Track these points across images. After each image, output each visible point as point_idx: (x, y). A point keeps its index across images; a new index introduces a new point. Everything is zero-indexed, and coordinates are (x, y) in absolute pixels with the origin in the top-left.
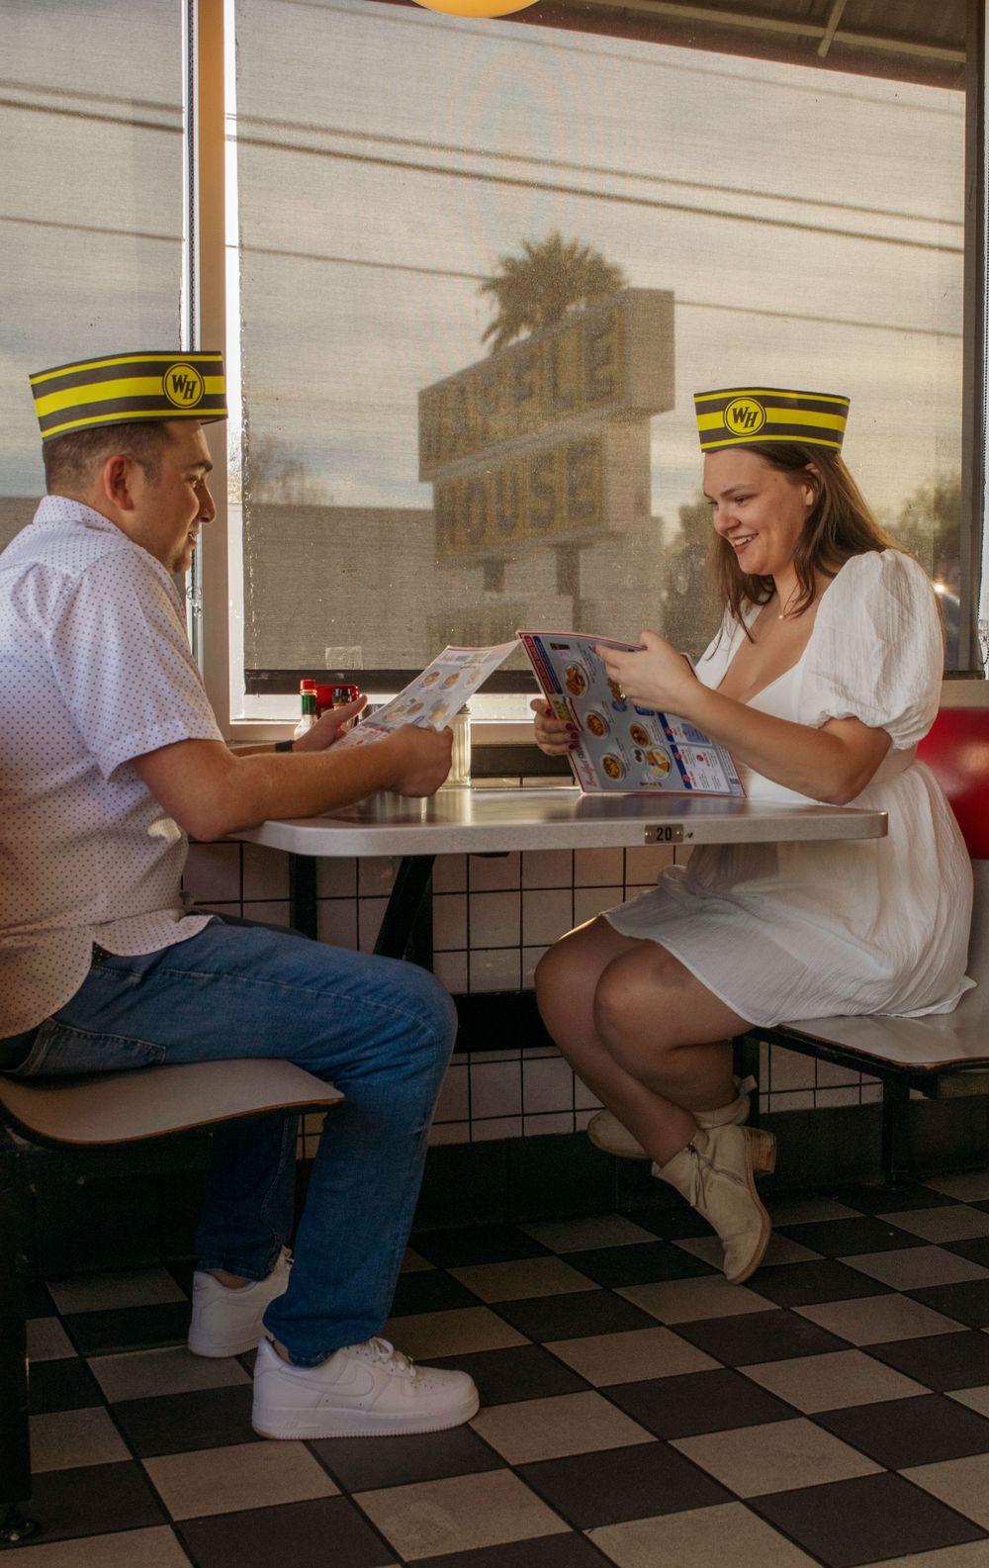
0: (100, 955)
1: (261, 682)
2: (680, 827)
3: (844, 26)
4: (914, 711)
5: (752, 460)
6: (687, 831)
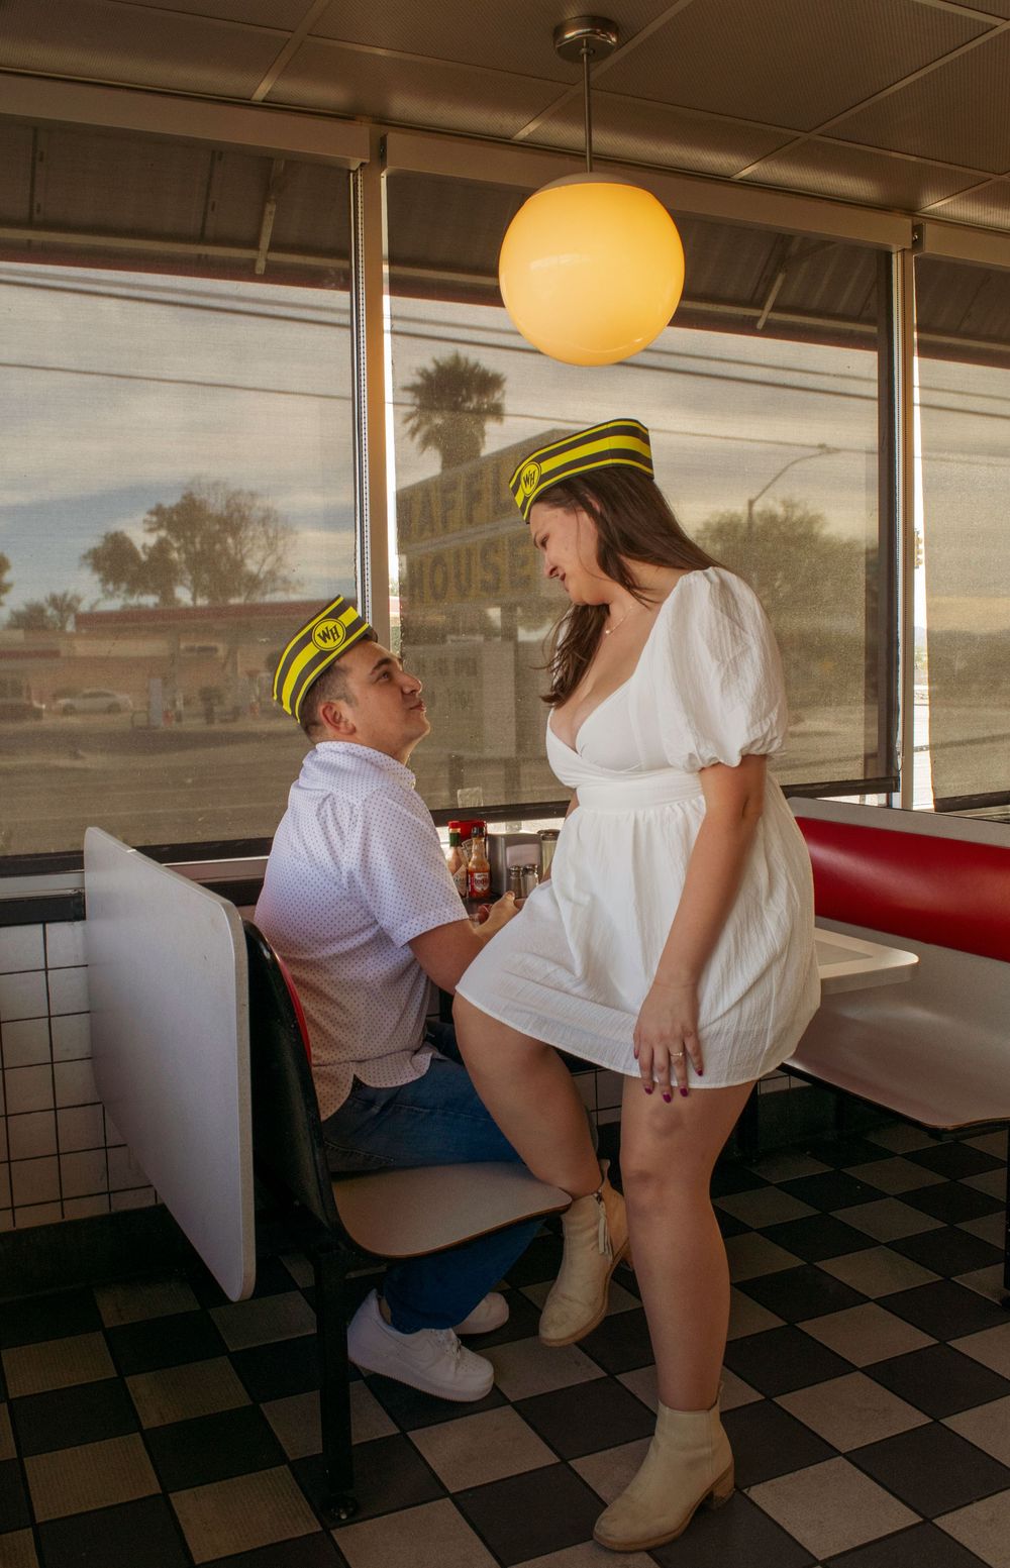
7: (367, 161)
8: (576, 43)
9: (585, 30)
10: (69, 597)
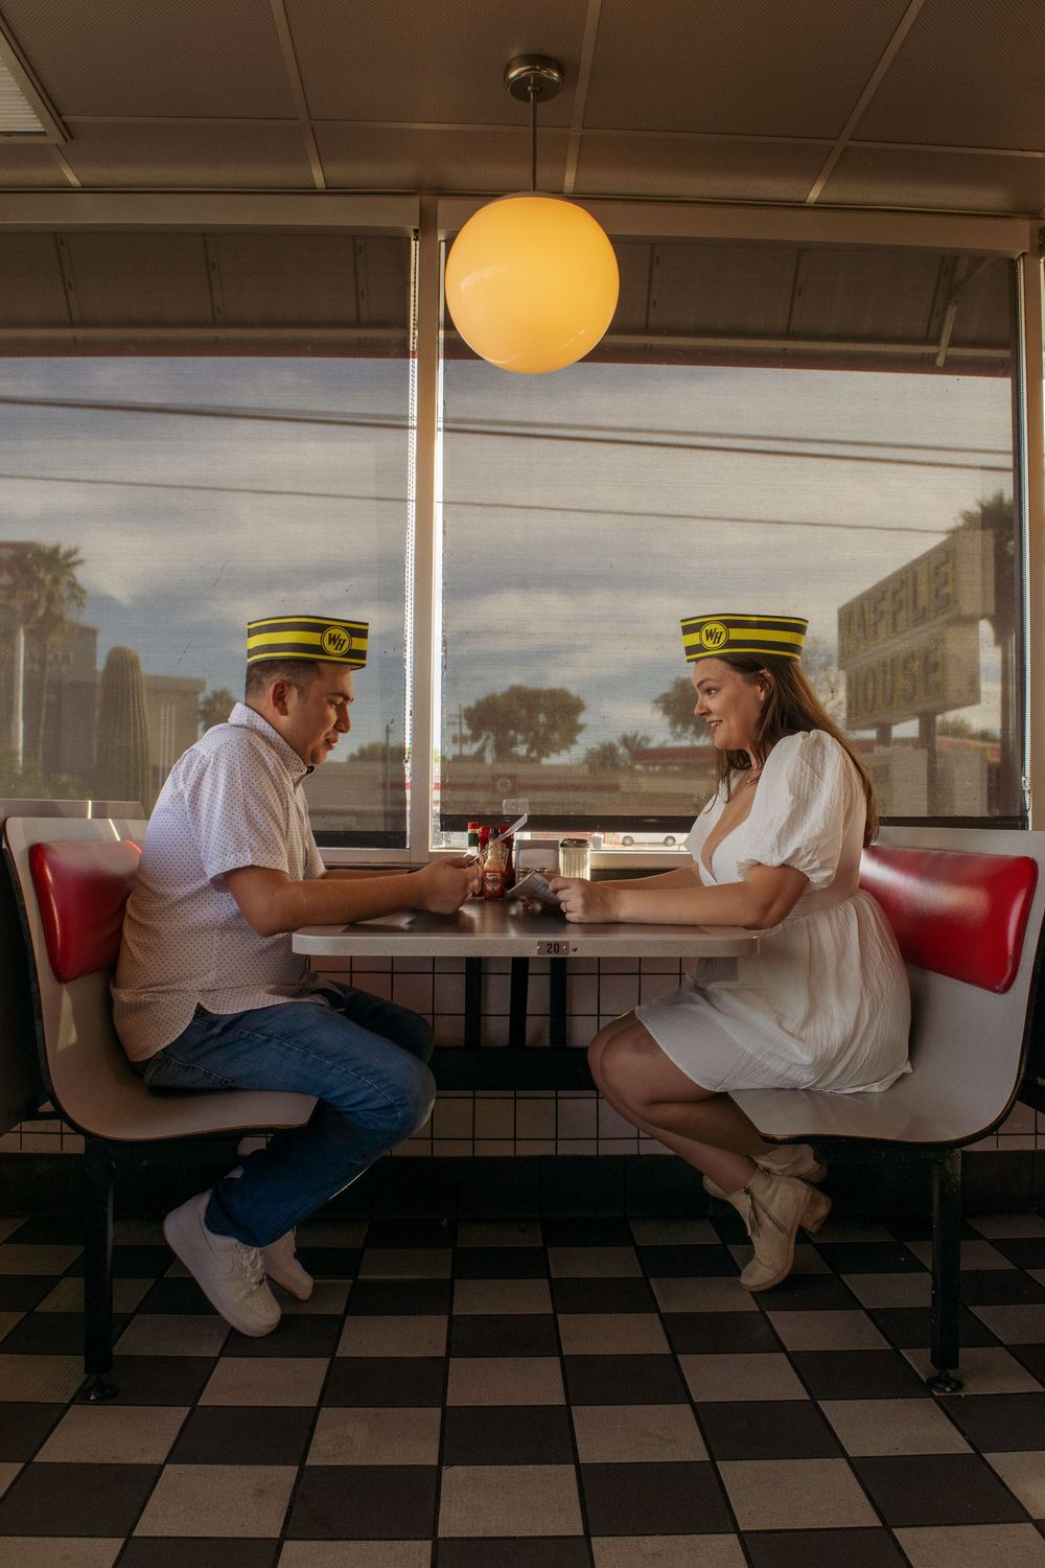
0: (200, 1012)
1: (450, 823)
2: (567, 943)
3: (953, 343)
4: (803, 852)
5: (721, 665)
6: (572, 947)
7: (417, 227)
8: (520, 83)
9: (526, 68)
10: (639, 737)
